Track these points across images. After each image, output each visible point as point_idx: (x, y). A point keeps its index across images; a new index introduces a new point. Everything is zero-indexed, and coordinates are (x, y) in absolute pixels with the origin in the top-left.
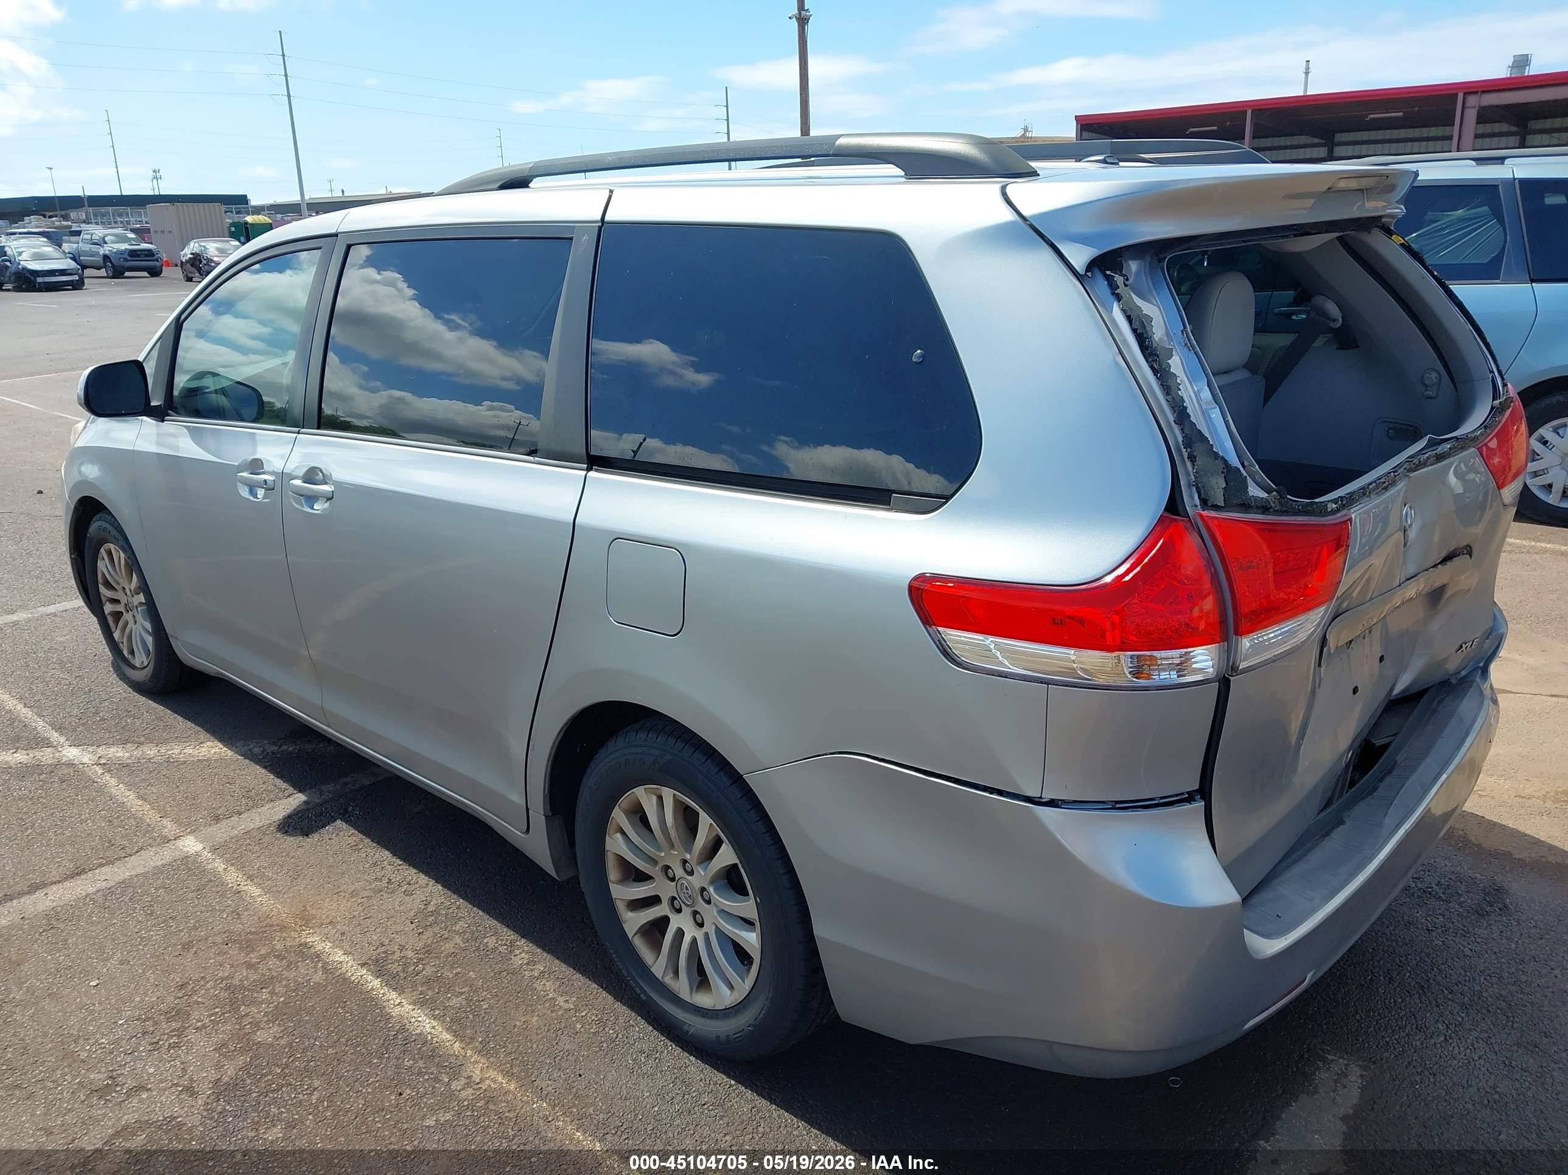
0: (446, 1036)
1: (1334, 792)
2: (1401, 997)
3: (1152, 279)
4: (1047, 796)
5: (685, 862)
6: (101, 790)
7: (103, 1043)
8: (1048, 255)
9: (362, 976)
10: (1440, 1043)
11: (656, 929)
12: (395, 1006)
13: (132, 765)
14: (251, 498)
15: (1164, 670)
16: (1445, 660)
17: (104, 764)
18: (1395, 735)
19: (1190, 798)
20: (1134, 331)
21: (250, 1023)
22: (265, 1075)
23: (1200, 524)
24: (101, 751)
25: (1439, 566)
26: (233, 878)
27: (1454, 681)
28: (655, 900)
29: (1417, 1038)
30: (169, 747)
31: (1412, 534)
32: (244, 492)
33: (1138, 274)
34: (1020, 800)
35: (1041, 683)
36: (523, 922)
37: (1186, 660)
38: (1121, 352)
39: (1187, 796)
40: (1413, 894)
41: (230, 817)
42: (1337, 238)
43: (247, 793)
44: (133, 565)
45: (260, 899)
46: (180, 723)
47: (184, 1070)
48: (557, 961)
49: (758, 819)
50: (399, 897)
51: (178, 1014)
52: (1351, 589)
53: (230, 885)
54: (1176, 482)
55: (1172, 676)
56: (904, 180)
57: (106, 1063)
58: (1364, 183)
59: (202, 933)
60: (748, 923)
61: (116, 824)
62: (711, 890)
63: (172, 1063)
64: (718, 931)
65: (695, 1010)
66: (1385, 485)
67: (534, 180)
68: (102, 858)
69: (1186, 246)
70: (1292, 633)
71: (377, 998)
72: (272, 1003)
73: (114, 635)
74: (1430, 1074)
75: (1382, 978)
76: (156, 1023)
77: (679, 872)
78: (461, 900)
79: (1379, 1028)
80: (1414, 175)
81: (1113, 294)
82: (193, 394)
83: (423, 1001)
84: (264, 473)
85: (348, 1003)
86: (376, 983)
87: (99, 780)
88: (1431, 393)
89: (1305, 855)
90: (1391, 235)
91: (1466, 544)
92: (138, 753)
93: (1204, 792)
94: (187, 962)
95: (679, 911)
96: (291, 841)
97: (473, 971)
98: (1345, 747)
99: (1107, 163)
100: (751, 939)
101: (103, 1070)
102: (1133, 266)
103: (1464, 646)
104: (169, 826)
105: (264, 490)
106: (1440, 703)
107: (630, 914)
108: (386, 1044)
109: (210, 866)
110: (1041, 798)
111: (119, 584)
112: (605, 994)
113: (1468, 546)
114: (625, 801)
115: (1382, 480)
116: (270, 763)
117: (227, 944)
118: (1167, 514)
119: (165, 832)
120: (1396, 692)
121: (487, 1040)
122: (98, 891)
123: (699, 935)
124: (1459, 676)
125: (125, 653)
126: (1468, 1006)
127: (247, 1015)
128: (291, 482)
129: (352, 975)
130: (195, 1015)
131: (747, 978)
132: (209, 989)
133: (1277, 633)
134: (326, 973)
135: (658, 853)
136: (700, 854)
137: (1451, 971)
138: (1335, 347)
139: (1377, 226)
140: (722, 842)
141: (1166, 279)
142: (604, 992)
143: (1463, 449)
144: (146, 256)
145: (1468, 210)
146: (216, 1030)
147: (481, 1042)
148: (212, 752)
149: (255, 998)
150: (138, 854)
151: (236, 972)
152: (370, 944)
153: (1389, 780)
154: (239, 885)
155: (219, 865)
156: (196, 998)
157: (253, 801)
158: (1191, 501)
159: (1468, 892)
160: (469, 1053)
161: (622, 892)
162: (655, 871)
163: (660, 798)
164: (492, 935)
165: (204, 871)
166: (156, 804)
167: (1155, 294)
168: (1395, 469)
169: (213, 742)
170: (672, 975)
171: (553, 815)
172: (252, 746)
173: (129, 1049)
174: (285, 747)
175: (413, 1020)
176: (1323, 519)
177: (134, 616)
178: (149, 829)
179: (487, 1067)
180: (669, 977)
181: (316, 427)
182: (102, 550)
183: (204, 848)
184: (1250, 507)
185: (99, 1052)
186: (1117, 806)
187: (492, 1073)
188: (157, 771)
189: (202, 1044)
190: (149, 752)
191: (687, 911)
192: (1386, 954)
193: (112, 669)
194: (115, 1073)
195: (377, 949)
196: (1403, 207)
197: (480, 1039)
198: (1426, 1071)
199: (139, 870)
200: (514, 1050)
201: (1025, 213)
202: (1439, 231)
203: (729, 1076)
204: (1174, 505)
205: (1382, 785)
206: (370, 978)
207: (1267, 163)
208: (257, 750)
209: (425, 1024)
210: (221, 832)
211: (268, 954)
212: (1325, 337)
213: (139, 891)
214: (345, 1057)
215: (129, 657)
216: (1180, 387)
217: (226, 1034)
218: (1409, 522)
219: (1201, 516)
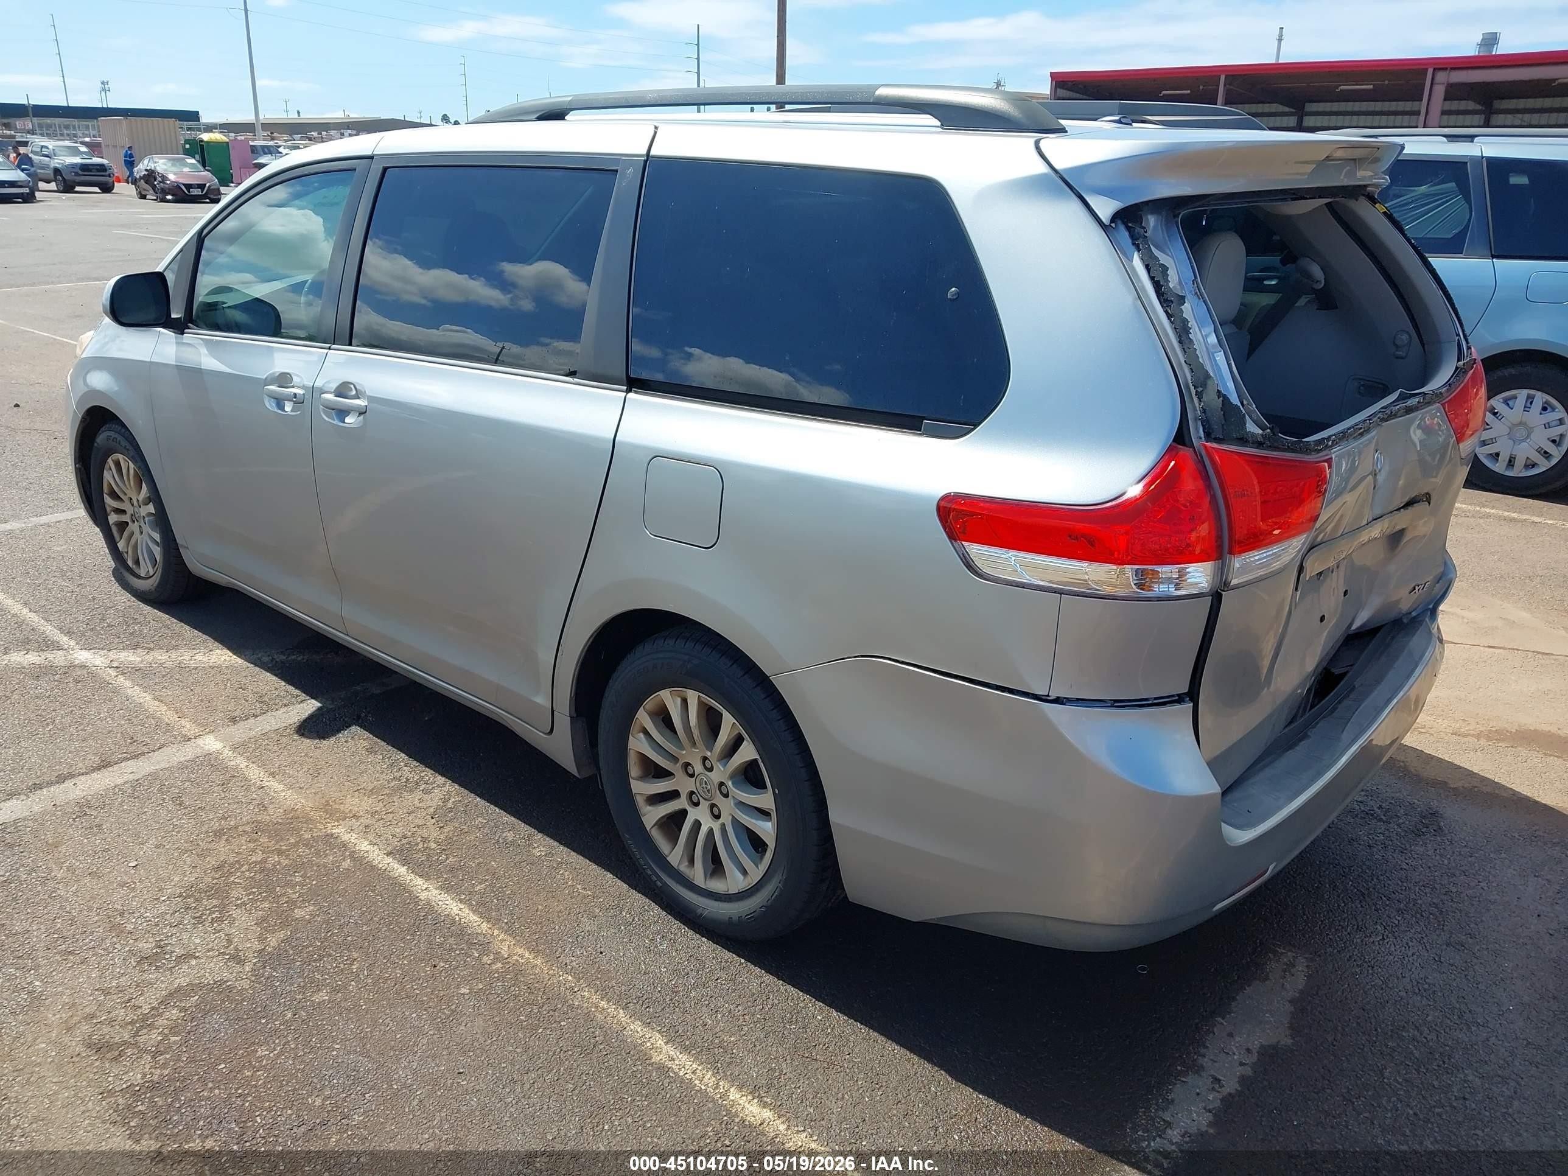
0: (473, 918)
1: (1298, 711)
2: (1344, 902)
3: (1167, 233)
4: (1053, 695)
5: (705, 759)
6: (117, 691)
7: (148, 917)
8: (1076, 205)
9: (388, 864)
10: (1379, 941)
11: (673, 823)
12: (423, 890)
13: (145, 669)
14: (280, 412)
15: (1162, 583)
16: (1398, 602)
17: (117, 667)
18: (1352, 665)
19: (1179, 699)
20: (1152, 278)
21: (286, 902)
22: (307, 947)
23: (1204, 453)
24: (112, 655)
25: (1402, 510)
26: (255, 774)
27: (1405, 621)
28: (674, 795)
29: (1357, 936)
30: (179, 654)
31: (1381, 478)
32: (270, 405)
33: (1155, 227)
34: (1028, 698)
35: (1055, 592)
36: (538, 819)
37: (1182, 575)
38: (1139, 297)
39: (1177, 698)
40: (1357, 816)
41: (246, 719)
42: (1326, 204)
43: (261, 698)
44: (145, 474)
45: (284, 794)
46: (187, 631)
47: (230, 941)
48: (573, 853)
49: (779, 718)
50: (418, 794)
51: (220, 892)
52: (1326, 525)
53: (253, 781)
54: (1184, 416)
55: (1172, 591)
56: (941, 130)
57: (153, 934)
58: (1357, 153)
59: (232, 823)
60: (764, 813)
61: (135, 723)
62: (730, 784)
63: (217, 935)
64: (735, 822)
65: (708, 895)
66: (1361, 431)
67: (571, 113)
68: (125, 753)
69: (1198, 204)
70: (1277, 556)
71: (405, 884)
72: (306, 885)
73: (118, 544)
74: (1369, 966)
75: (1327, 886)
76: (196, 900)
77: (698, 768)
78: (478, 799)
79: (1324, 927)
80: (1400, 148)
81: (1134, 244)
82: (212, 308)
83: (448, 887)
84: (293, 387)
85: (378, 887)
86: (403, 870)
87: (114, 682)
88: (1401, 353)
89: (1271, 762)
90: (1375, 204)
91: (1426, 491)
92: (149, 658)
93: (1192, 695)
94: (220, 848)
95: (697, 804)
96: (307, 743)
97: (495, 861)
98: (1311, 669)
99: (1122, 123)
100: (766, 829)
101: (151, 940)
102: (1151, 221)
103: (1417, 588)
104: (188, 726)
105: (292, 403)
106: (1393, 638)
107: (649, 808)
108: (417, 924)
109: (232, 763)
110: (1048, 696)
111: (125, 494)
112: (620, 883)
113: (1427, 493)
114: (650, 703)
115: (1359, 427)
116: (280, 671)
117: (256, 833)
118: (1175, 444)
119: (184, 731)
120: (1354, 627)
121: (512, 921)
122: (126, 782)
123: (716, 826)
124: (1410, 617)
125: (130, 563)
126: (1404, 911)
127: (284, 894)
128: (323, 395)
129: (379, 863)
130: (234, 893)
131: (761, 863)
132: (244, 872)
133: (1262, 556)
134: (355, 860)
135: (679, 751)
136: (722, 751)
137: (1389, 882)
138: (1316, 307)
139: (1364, 195)
140: (743, 739)
141: (1180, 233)
142: (619, 881)
143: (1429, 403)
144: (98, 170)
145: (1432, 186)
146: (256, 908)
147: (507, 923)
148: (222, 659)
149: (289, 880)
150: (160, 750)
151: (269, 857)
152: (394, 836)
153: (1346, 703)
154: (262, 781)
155: (241, 763)
156: (232, 879)
157: (266, 705)
158: (1196, 432)
159: (1406, 814)
160: (496, 932)
161: (641, 788)
162: (676, 768)
163: (685, 701)
164: (510, 830)
165: (227, 767)
166: (173, 706)
167: (1170, 247)
168: (1370, 418)
169: (222, 650)
170: (687, 864)
171: (577, 716)
172: (260, 655)
173: (174, 922)
174: (293, 657)
175: (440, 903)
176: (1309, 457)
177: (140, 526)
178: (168, 729)
179: (514, 945)
180: (683, 865)
181: (347, 343)
182: (110, 460)
183: (225, 747)
184: (1247, 441)
185: (145, 924)
186: (1116, 704)
187: (520, 951)
188: (169, 676)
189: (243, 919)
190: (160, 658)
191: (704, 805)
192: (1331, 866)
193: (113, 579)
194: (162, 943)
195: (401, 840)
196: (1388, 177)
197: (506, 921)
198: (1365, 964)
199: (164, 765)
200: (538, 930)
201: (1058, 167)
202: (1407, 204)
203: (739, 956)
204: (1181, 437)
205: (1340, 706)
206: (396, 866)
207: (1265, 130)
208: (266, 659)
209: (452, 907)
210: (240, 732)
211: (298, 842)
212: (1306, 298)
213: (167, 784)
214: (379, 933)
215: (134, 567)
216: (1191, 331)
217: (265, 911)
218: (1379, 467)
219: (1205, 447)
